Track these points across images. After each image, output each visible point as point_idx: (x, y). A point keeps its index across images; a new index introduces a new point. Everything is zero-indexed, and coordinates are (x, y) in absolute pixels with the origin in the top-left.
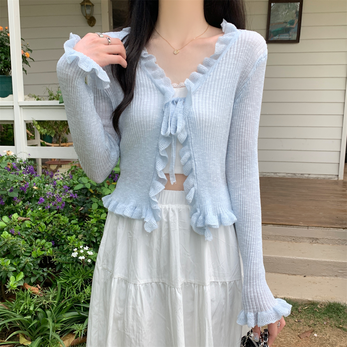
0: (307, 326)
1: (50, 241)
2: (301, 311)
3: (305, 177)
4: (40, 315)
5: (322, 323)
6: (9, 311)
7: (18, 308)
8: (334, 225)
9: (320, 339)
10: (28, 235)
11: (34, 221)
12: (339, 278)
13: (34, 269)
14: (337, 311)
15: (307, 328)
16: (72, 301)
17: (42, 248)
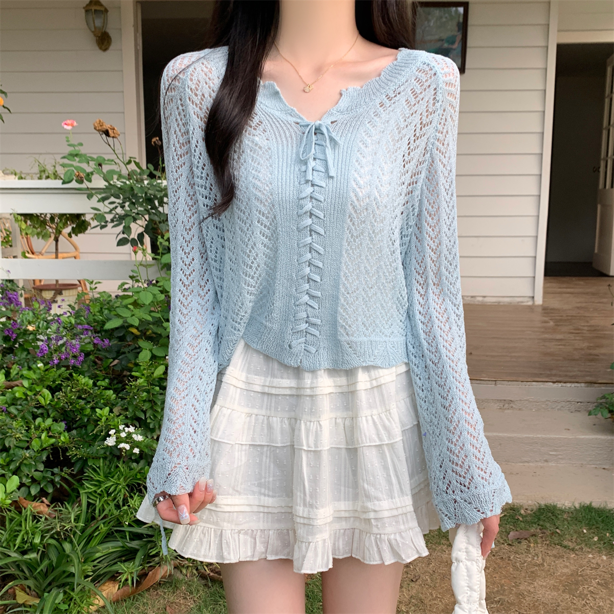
1: (60, 422)
3: (478, 301)
7: (10, 540)
8: (539, 377)
10: (22, 411)
11: (30, 387)
13: (36, 470)
14: (553, 518)
15: (507, 547)
16: (109, 523)
17: (48, 433)
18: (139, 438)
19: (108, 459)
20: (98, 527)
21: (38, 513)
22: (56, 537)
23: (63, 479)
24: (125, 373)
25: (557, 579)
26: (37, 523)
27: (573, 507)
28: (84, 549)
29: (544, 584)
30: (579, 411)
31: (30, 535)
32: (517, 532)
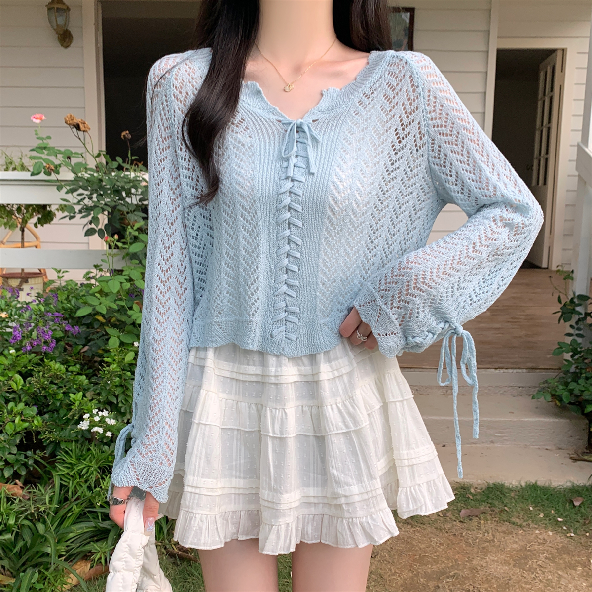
1: (32, 406)
11: (2, 373)
13: (10, 453)
14: (501, 496)
15: (459, 524)
16: (82, 504)
17: (21, 417)
18: (112, 422)
19: (80, 442)
20: (72, 508)
21: (12, 494)
22: (30, 518)
23: (36, 462)
24: (97, 359)
25: (507, 554)
26: (11, 504)
27: (519, 486)
28: (57, 530)
29: (496, 559)
30: (521, 395)
31: (5, 517)
32: (468, 510)
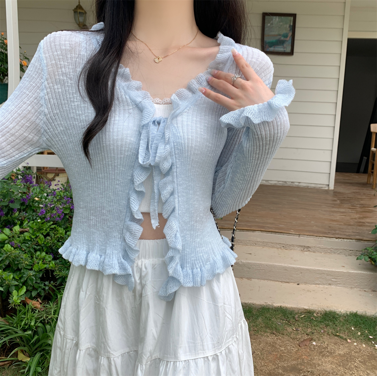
0: (305, 334)
1: (49, 254)
2: (298, 319)
3: (296, 185)
4: (40, 330)
5: (319, 331)
6: (10, 326)
7: (18, 323)
8: (328, 235)
9: (319, 347)
10: (29, 247)
11: (33, 233)
12: (332, 286)
13: (36, 283)
14: (333, 319)
17: (43, 261)
23: (50, 288)
26: (34, 313)
27: (346, 314)
30: (351, 256)
31: (29, 320)
